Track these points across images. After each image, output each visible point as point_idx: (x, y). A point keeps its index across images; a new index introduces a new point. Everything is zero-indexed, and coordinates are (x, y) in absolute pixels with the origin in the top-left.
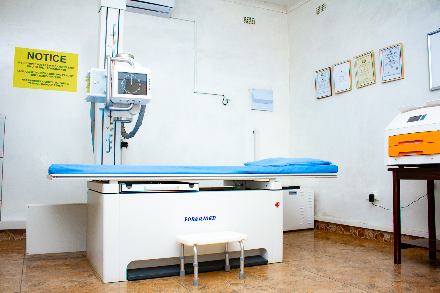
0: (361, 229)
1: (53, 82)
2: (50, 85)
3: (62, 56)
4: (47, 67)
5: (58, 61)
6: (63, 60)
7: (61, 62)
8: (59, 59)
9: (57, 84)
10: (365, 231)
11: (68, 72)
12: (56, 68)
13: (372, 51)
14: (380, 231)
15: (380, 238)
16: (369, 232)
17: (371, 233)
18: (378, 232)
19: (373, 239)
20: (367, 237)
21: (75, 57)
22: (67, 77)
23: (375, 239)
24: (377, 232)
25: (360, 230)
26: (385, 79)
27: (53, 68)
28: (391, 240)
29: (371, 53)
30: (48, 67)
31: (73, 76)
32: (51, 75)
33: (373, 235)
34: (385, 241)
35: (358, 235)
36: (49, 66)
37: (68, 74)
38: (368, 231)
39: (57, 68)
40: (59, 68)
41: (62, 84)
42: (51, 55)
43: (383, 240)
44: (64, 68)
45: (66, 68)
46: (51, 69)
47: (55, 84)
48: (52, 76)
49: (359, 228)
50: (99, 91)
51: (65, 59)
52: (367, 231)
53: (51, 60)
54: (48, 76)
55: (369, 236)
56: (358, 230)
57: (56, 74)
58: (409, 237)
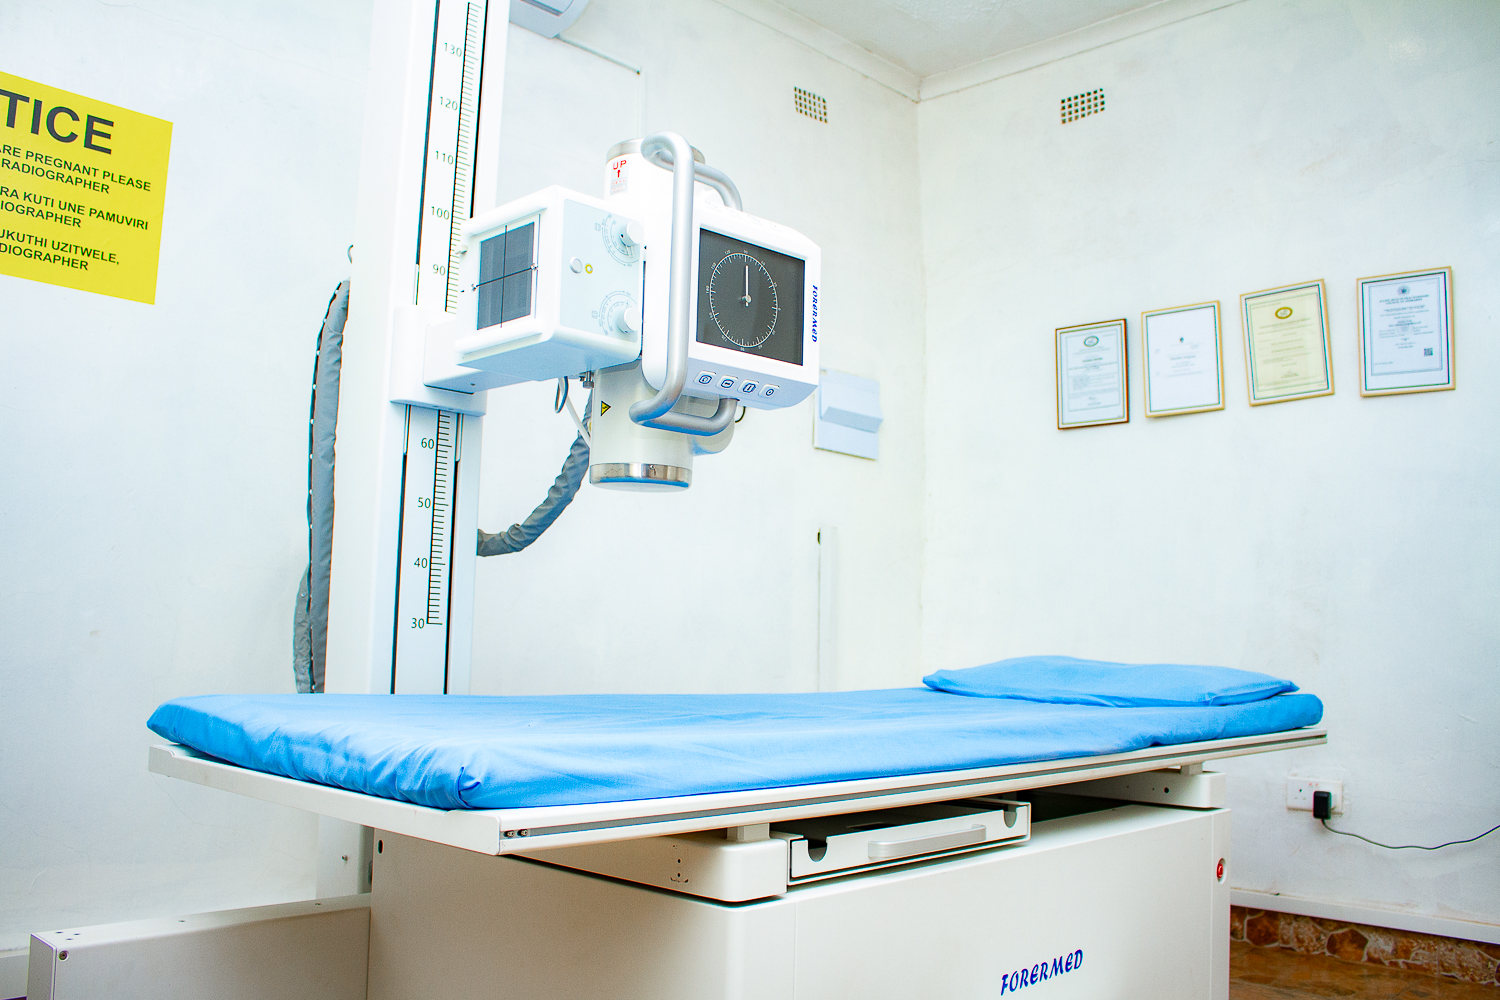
0: (1261, 914)
1: (43, 242)
2: (23, 252)
3: (91, 120)
4: (13, 159)
5: (72, 137)
6: (96, 140)
7: (88, 144)
8: (80, 128)
9: (59, 253)
10: (1282, 923)
11: (120, 200)
12: (61, 170)
13: (1322, 280)
14: (1350, 923)
15: (1349, 948)
16: (1299, 927)
17: (1308, 932)
18: (1342, 927)
19: (1316, 953)
20: (1291, 945)
21: (160, 132)
22: (114, 224)
23: (1328, 954)
24: (1336, 929)
25: (1258, 920)
26: (1374, 383)
27: (46, 168)
28: (1397, 958)
29: (1319, 288)
30: (16, 159)
31: (142, 224)
32: (33, 205)
33: (1318, 939)
34: (1371, 959)
35: (1248, 937)
36: (23, 154)
37: (121, 213)
38: (1295, 924)
39: (67, 172)
40: (75, 175)
41: (85, 258)
42: (38, 104)
43: (1365, 958)
44: (99, 178)
45: (107, 181)
46: (34, 171)
47: (53, 253)
48: (37, 208)
49: (1253, 911)
50: (594, 315)
51: (108, 136)
52: (1290, 924)
53: (35, 130)
54: (15, 208)
55: (1300, 941)
56: (1248, 918)
57: (56, 204)
58: (1476, 951)
